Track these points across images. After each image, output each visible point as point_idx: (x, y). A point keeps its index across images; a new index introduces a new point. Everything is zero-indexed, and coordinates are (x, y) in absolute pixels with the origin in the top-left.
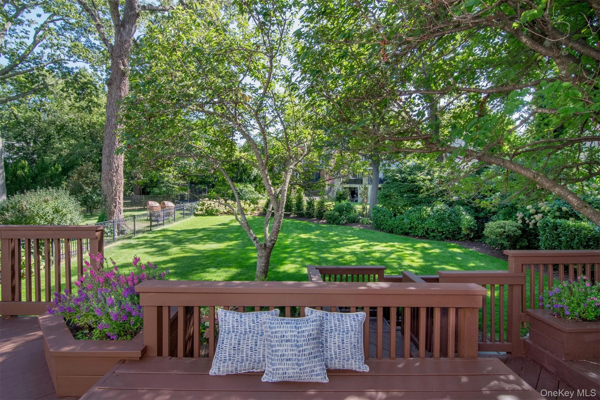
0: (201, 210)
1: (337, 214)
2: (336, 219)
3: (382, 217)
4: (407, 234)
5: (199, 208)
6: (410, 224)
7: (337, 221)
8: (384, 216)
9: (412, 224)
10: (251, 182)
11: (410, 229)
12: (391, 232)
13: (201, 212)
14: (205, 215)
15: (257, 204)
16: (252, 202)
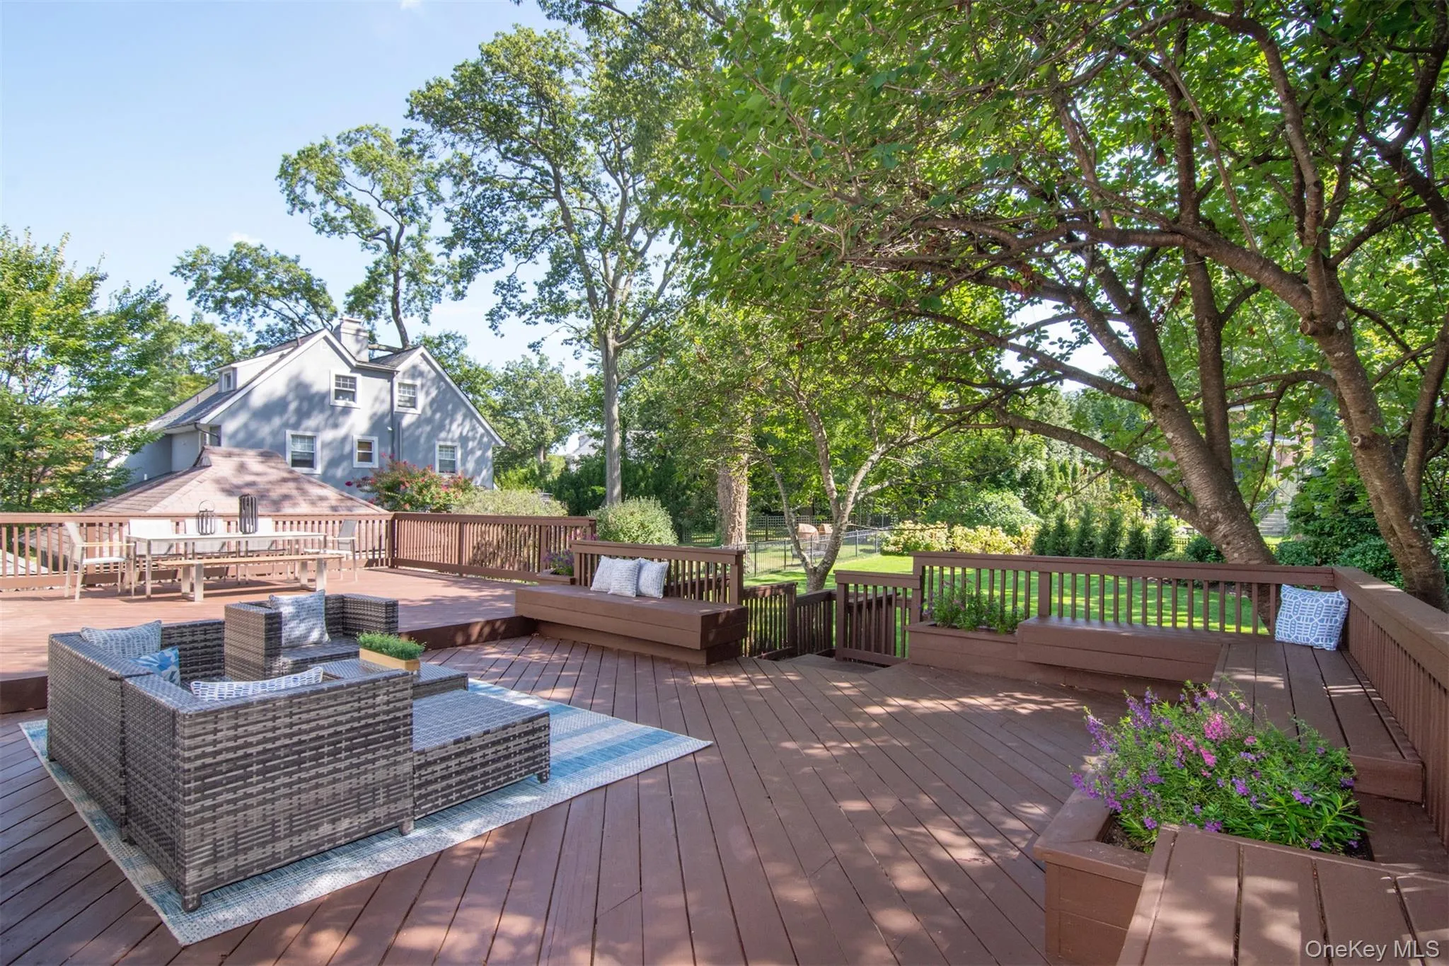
0: (896, 544)
1: (1192, 558)
5: (892, 539)
10: (1014, 487)
13: (891, 548)
14: (902, 555)
15: (1020, 535)
16: (1011, 530)
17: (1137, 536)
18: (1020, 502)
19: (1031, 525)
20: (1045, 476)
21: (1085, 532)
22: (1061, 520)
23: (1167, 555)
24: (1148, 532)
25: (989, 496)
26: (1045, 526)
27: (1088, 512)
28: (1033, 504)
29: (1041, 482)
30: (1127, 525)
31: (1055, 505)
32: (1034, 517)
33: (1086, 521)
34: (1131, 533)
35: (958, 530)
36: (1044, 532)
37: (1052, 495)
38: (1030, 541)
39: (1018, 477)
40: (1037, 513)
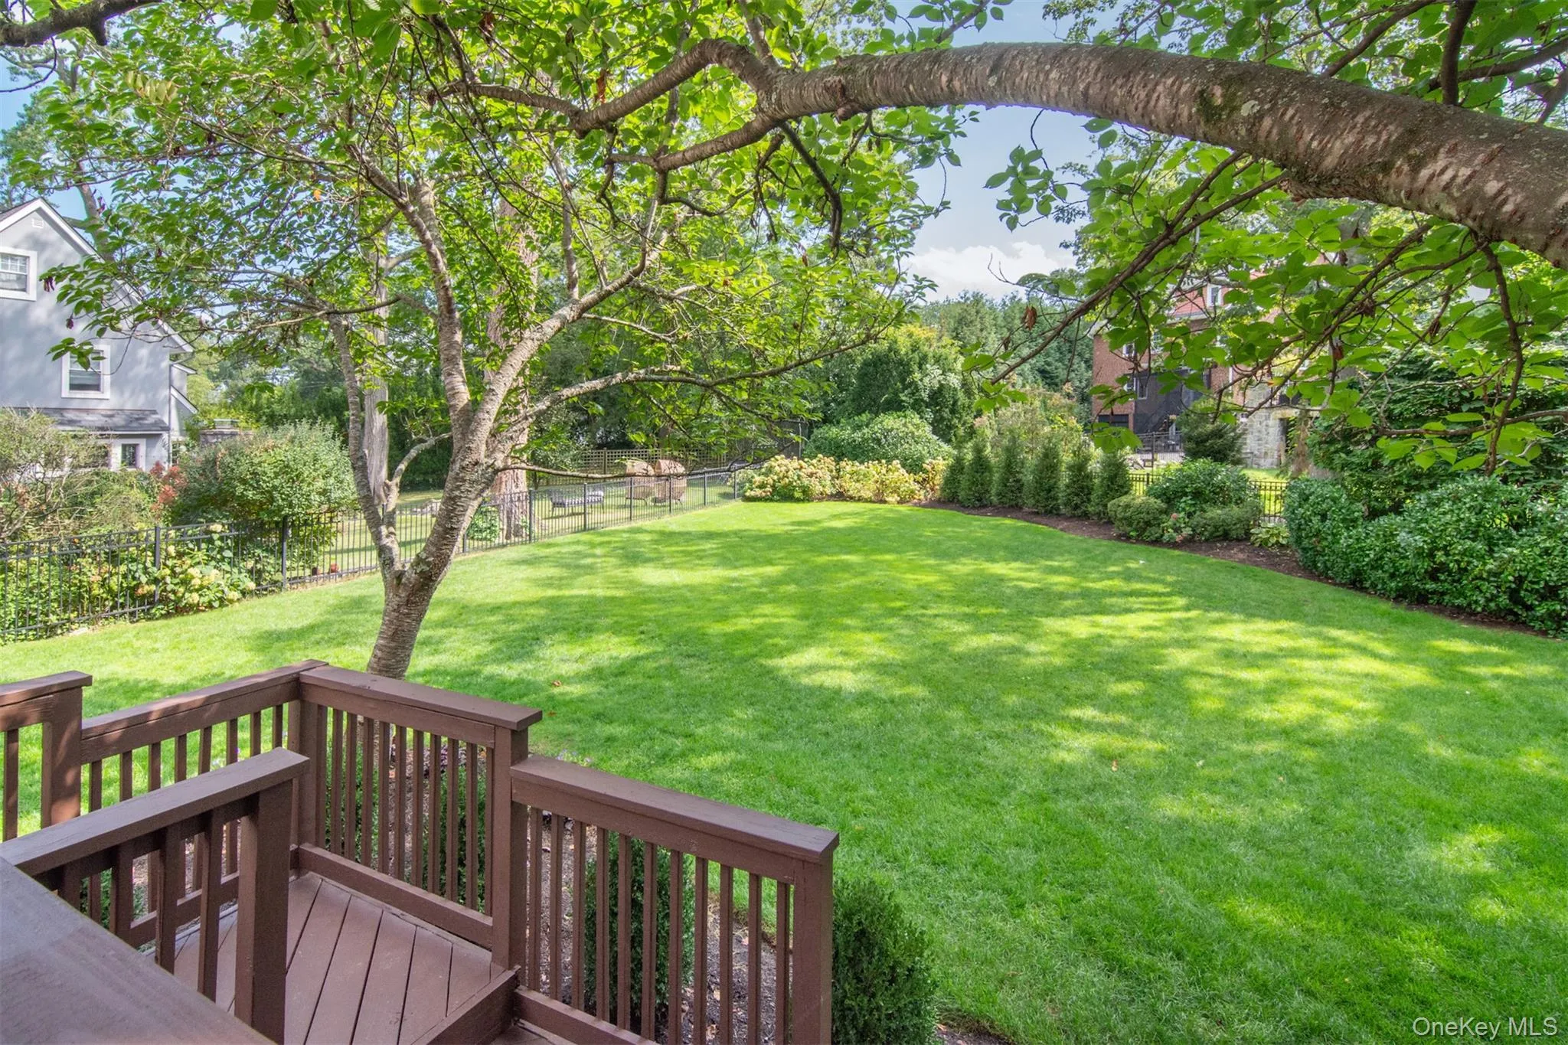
0: (762, 486)
1: (1159, 504)
2: (1148, 524)
3: (1316, 520)
4: (1421, 600)
5: (758, 479)
6: (1431, 555)
7: (1153, 532)
8: (1324, 517)
9: (1440, 556)
11: (1433, 575)
12: (1357, 583)
13: (758, 492)
14: (771, 500)
15: (926, 471)
16: (913, 466)
17: (1079, 468)
18: (928, 428)
19: (940, 459)
20: (961, 395)
21: (1011, 465)
22: (978, 450)
23: (1124, 500)
24: (1094, 466)
25: (890, 421)
26: (959, 460)
27: (1014, 440)
28: (943, 430)
29: (955, 402)
30: (1067, 458)
31: (972, 432)
32: (946, 447)
33: (1011, 452)
34: (1070, 468)
35: (847, 466)
36: (957, 468)
37: (969, 419)
38: (939, 480)
39: (925, 395)
40: (948, 441)
